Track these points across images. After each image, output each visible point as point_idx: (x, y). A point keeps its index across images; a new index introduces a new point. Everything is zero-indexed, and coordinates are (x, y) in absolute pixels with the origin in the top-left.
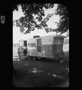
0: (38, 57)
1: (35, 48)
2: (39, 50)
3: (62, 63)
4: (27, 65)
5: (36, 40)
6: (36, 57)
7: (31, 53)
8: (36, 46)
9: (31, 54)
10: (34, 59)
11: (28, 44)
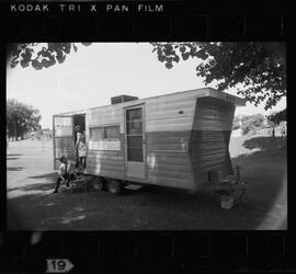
0: (128, 183)
1: (116, 145)
2: (134, 151)
3: (229, 207)
4: (82, 217)
5: (122, 112)
6: (120, 181)
7: (99, 166)
8: (120, 137)
9: (102, 169)
10: (113, 191)
11: (91, 129)
